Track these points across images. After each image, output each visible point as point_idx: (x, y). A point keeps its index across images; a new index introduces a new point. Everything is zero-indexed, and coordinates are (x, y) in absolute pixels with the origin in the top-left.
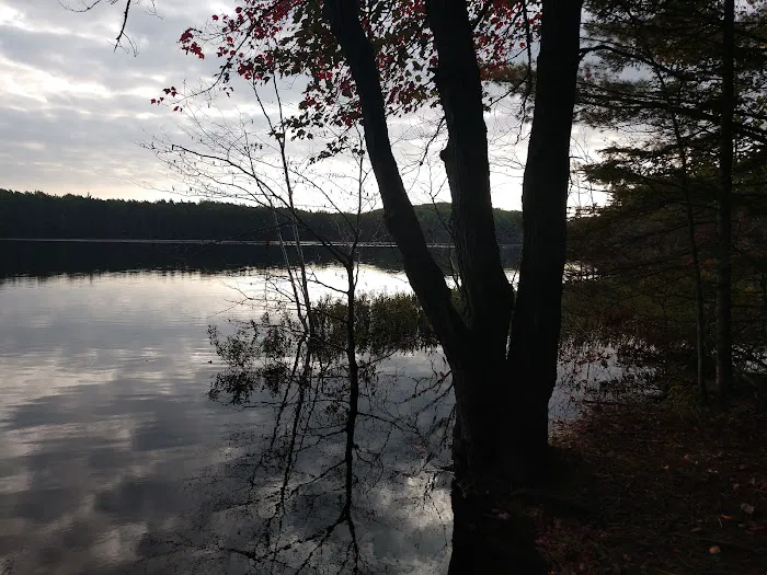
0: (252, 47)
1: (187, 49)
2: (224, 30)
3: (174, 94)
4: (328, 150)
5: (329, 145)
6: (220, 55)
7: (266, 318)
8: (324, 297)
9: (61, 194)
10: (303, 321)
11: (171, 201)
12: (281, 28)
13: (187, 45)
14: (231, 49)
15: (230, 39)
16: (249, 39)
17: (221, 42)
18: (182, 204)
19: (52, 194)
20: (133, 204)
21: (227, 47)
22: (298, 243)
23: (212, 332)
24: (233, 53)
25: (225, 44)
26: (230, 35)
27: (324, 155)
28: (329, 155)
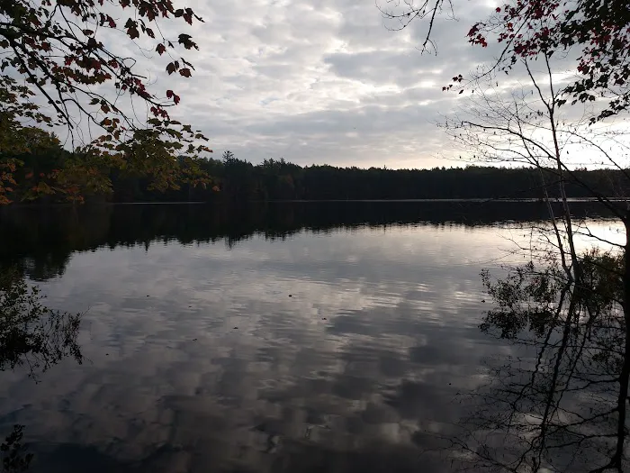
0: (531, 27)
1: (473, 41)
2: (505, 18)
3: (460, 80)
4: (610, 109)
5: (612, 104)
6: (500, 40)
7: (531, 266)
8: (590, 249)
9: (367, 168)
10: (568, 271)
11: (444, 168)
12: (558, 5)
13: (473, 38)
14: (511, 33)
15: (510, 25)
16: (529, 20)
17: (502, 29)
18: (452, 170)
19: (361, 168)
20: (415, 172)
21: (507, 32)
22: (565, 199)
23: (485, 275)
24: (512, 36)
25: (505, 31)
26: (512, 22)
27: (606, 114)
28: (611, 113)
